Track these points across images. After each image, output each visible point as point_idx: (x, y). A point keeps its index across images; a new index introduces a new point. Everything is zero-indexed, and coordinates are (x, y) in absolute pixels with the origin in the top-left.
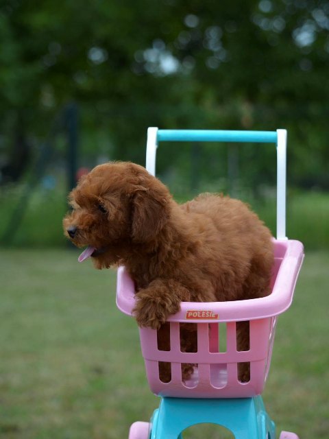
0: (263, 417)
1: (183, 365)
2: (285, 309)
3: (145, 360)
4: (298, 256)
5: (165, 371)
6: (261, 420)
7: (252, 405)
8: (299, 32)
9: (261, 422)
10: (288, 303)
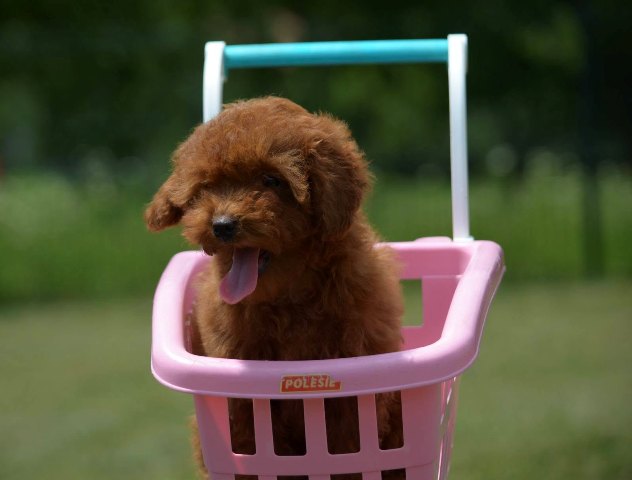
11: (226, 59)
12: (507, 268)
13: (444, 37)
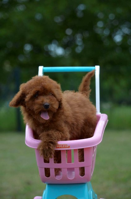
0: (91, 192)
1: (55, 169)
2: (99, 143)
3: (39, 168)
4: (105, 120)
5: (47, 172)
6: (90, 193)
7: (86, 186)
8: (115, 35)
9: (90, 194)
10: (100, 140)
11: (43, 70)
12: (109, 120)
13: (94, 66)
